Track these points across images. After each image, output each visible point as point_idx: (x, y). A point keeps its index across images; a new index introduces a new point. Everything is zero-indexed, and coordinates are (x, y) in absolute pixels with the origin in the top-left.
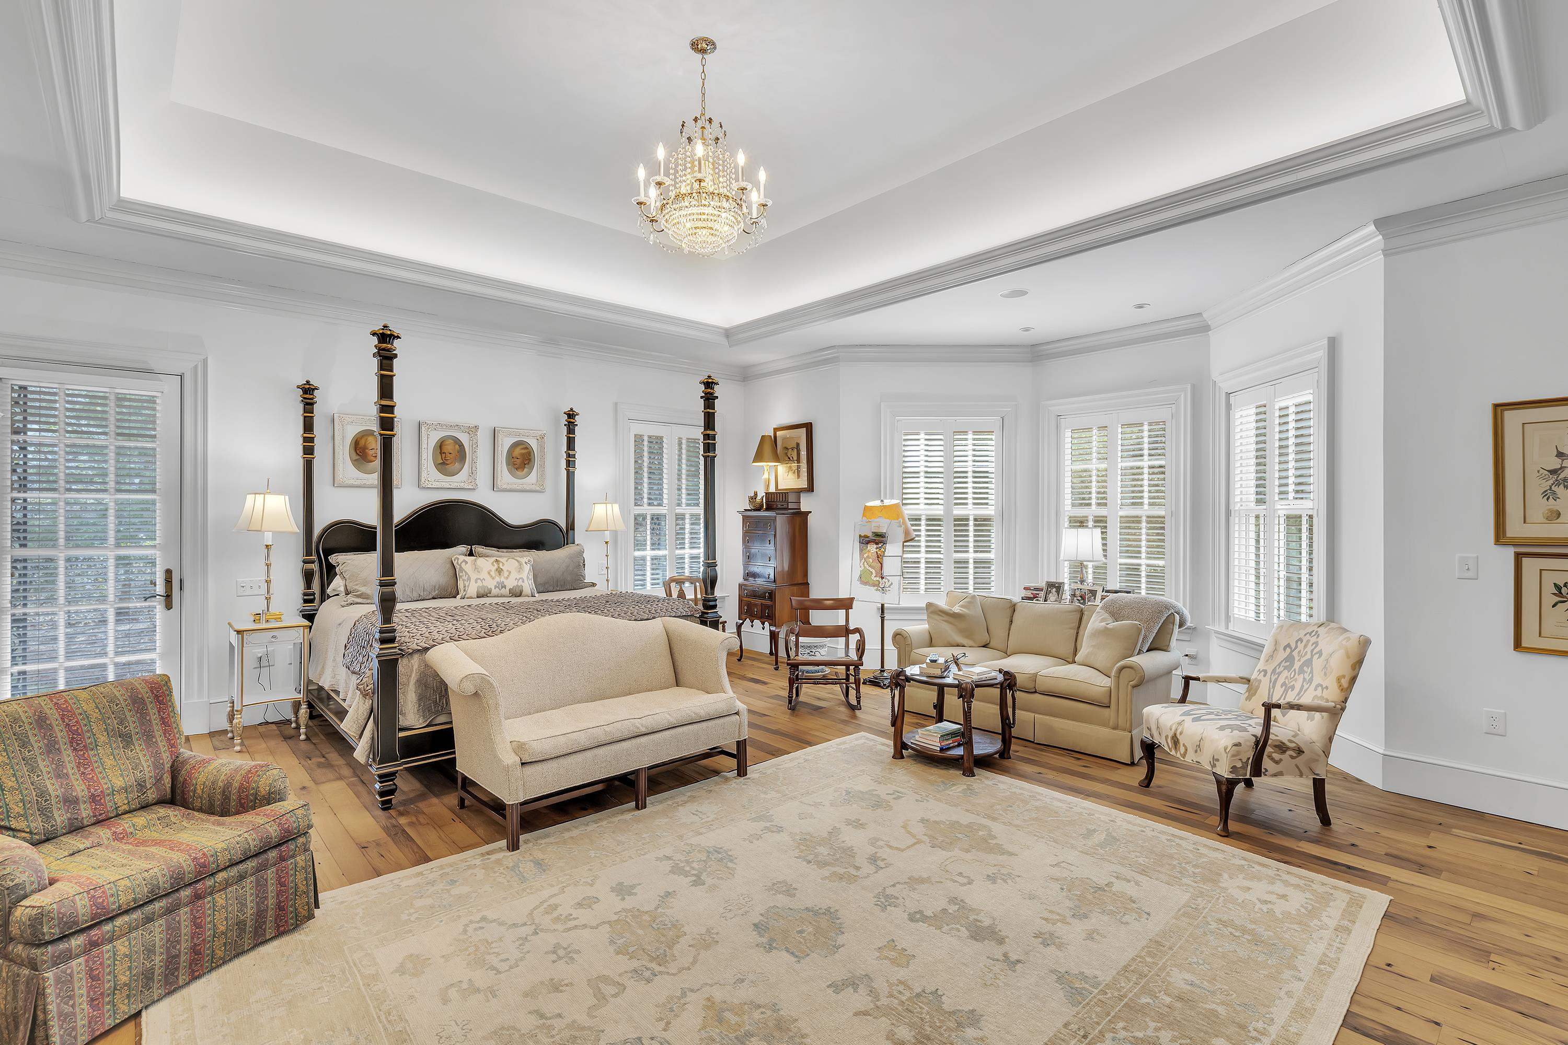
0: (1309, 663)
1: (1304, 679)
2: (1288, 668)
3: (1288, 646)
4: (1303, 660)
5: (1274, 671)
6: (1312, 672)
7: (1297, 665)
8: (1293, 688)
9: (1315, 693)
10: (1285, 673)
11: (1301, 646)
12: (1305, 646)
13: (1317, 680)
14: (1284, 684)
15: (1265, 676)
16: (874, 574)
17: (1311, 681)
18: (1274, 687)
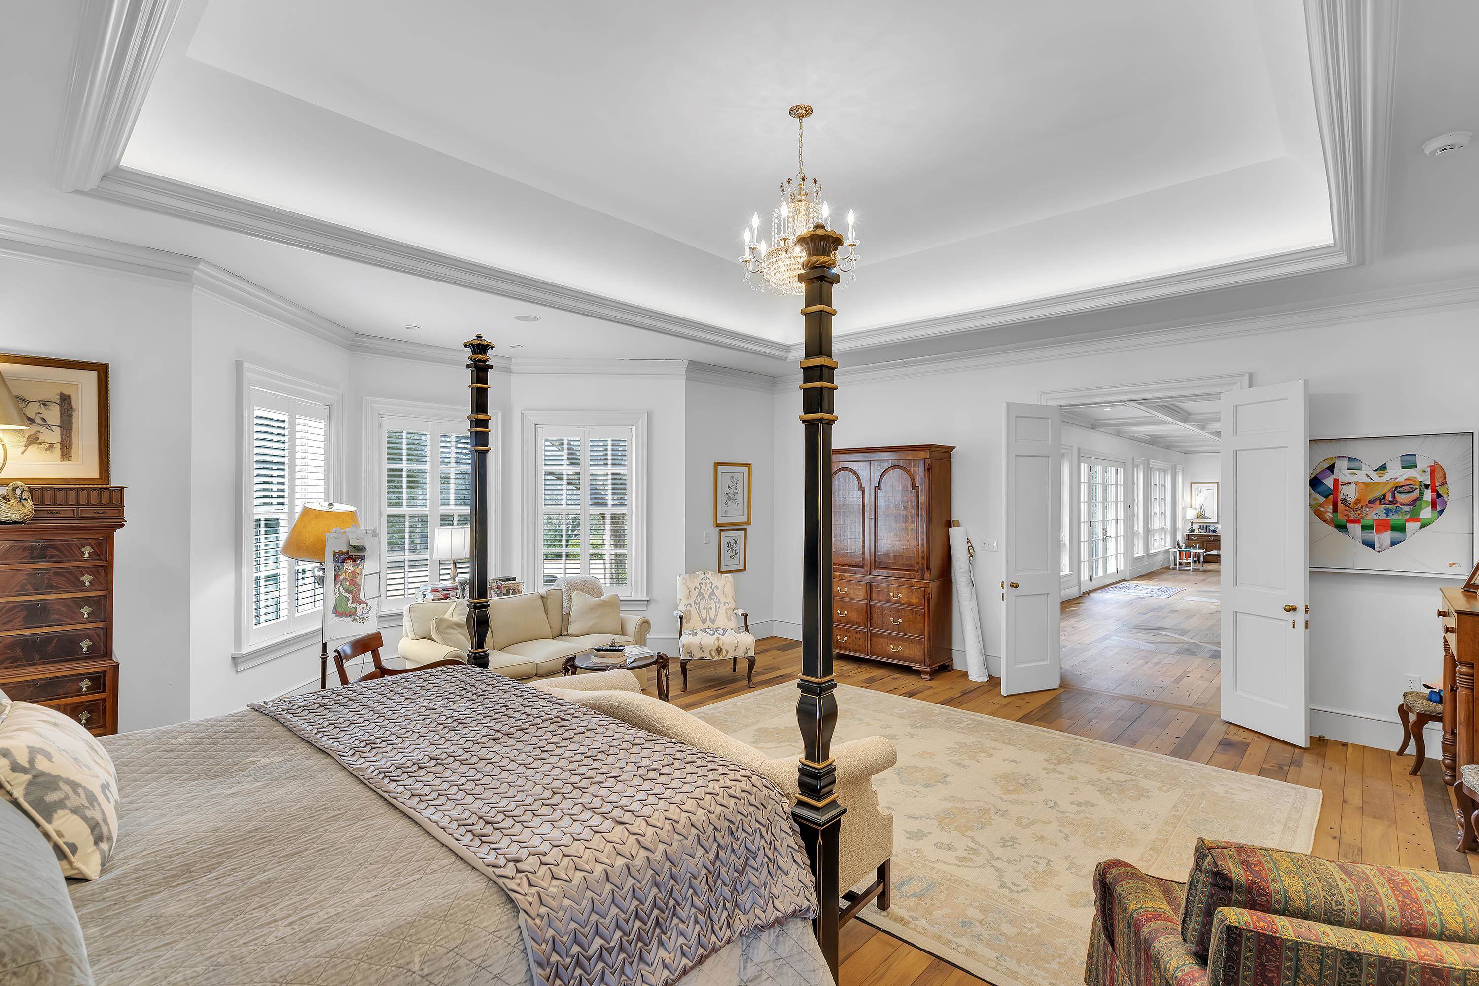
0: (713, 593)
1: (715, 603)
2: (703, 599)
3: (696, 587)
4: (708, 593)
5: (695, 603)
6: (717, 598)
7: (707, 596)
8: (711, 608)
9: (725, 607)
10: (702, 602)
11: (703, 586)
12: (706, 586)
13: (723, 601)
14: (704, 608)
15: (691, 606)
16: (351, 600)
17: (719, 602)
18: (700, 611)
